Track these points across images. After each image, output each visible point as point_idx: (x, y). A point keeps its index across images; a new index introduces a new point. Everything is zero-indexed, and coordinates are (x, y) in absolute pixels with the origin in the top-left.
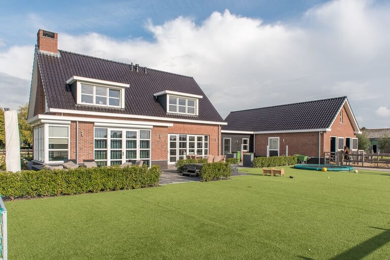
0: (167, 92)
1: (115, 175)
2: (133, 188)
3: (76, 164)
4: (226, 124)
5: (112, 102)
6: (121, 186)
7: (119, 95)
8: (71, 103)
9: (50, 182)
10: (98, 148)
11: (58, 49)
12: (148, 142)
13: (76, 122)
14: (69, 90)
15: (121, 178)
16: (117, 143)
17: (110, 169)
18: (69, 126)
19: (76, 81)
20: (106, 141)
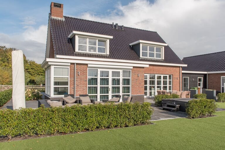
0: (141, 41)
1: (109, 113)
2: (127, 126)
3: (74, 98)
4: (186, 65)
5: (100, 50)
6: (115, 124)
7: (105, 45)
8: (71, 52)
9: (46, 120)
10: (90, 85)
11: (63, 15)
12: (128, 80)
13: (74, 64)
14: (70, 42)
15: (116, 116)
16: (105, 81)
17: (105, 107)
18: (69, 67)
19: (75, 35)
20: (96, 79)
